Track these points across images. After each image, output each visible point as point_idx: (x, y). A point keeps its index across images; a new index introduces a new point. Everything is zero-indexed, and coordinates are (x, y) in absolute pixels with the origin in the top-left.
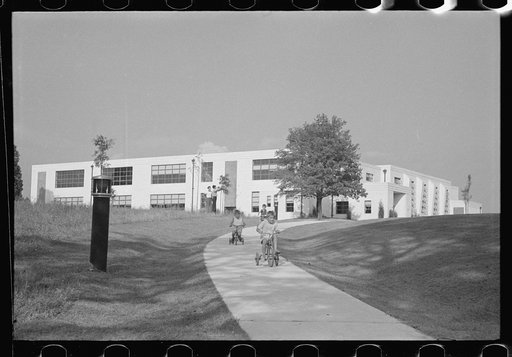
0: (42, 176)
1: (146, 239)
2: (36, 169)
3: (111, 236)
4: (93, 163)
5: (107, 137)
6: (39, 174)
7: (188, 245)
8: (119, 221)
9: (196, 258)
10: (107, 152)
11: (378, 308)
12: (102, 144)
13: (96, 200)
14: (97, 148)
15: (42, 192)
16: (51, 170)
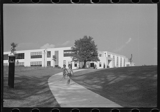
1: (27, 77)
3: (15, 76)
4: (11, 52)
5: (15, 43)
7: (41, 78)
8: (19, 71)
9: (43, 83)
10: (15, 48)
11: (107, 98)
12: (14, 45)
13: (10, 64)
14: (12, 47)
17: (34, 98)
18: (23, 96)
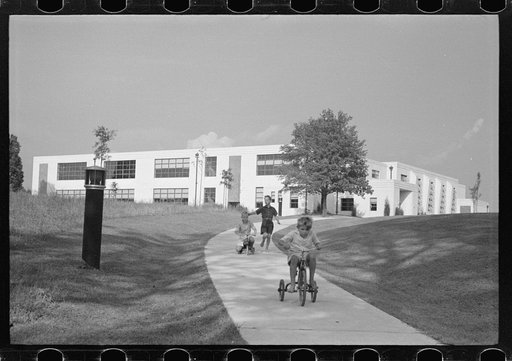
0: (44, 168)
1: (141, 234)
2: (38, 161)
3: (105, 231)
4: (94, 156)
5: (109, 128)
6: (41, 166)
7: (184, 241)
8: (118, 215)
9: (189, 257)
10: (108, 144)
11: (392, 314)
12: (103, 135)
13: (89, 192)
14: (98, 139)
15: (43, 185)
16: (53, 162)
17: (159, 301)
18: (126, 295)
